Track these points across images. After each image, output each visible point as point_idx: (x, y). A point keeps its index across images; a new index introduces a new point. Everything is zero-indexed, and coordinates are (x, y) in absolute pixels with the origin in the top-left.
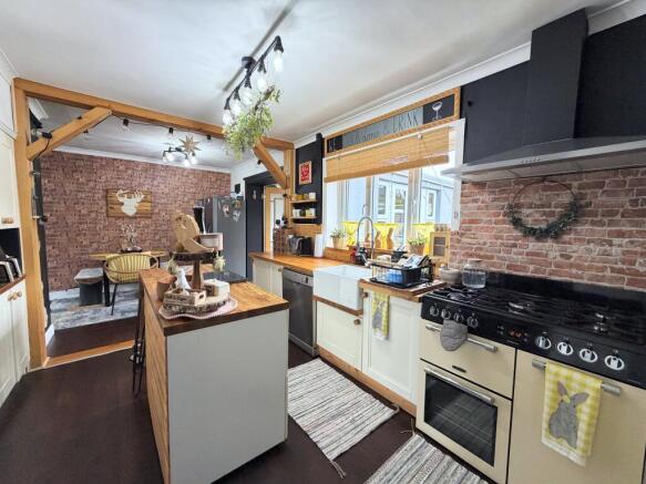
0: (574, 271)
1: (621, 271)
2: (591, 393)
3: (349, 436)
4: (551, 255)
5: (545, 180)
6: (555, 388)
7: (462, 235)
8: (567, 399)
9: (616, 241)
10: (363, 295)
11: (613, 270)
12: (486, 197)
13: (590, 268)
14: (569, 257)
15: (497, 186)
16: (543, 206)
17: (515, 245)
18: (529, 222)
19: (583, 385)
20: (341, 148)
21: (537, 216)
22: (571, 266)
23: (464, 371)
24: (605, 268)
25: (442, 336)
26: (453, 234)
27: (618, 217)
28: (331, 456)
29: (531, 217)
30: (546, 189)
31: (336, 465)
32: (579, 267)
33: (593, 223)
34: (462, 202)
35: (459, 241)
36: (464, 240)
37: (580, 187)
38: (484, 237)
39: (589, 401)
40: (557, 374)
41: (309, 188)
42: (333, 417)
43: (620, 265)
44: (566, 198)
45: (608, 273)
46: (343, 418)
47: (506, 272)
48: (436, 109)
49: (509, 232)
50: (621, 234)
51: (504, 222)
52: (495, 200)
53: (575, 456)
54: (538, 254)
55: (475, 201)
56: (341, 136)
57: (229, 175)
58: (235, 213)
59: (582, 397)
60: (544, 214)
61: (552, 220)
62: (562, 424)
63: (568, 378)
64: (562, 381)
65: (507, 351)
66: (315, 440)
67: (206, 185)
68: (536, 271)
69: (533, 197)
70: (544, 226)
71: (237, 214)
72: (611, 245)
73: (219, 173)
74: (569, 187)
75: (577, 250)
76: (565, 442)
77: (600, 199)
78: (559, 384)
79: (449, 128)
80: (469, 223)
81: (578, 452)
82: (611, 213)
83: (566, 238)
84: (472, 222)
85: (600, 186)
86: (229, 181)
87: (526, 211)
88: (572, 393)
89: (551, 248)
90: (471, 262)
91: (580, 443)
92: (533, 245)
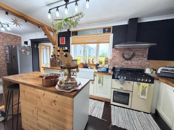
0: (133, 66)
1: (140, 66)
2: (148, 86)
3: (100, 111)
4: (129, 63)
5: (129, 49)
6: (142, 87)
7: (112, 60)
8: (144, 88)
9: (139, 60)
10: (95, 75)
11: (139, 66)
12: (118, 52)
13: (135, 65)
14: (132, 64)
15: (120, 49)
16: (128, 54)
17: (123, 62)
18: (126, 57)
19: (146, 85)
20: (77, 35)
21: (127, 56)
22: (133, 65)
23: (123, 88)
24: (137, 65)
25: (120, 82)
26: (110, 60)
27: (140, 56)
28: (101, 118)
29: (126, 56)
30: (129, 51)
31: (103, 119)
32: (134, 65)
33: (136, 57)
34: (112, 53)
35: (112, 61)
36: (113, 61)
37: (134, 51)
38: (117, 60)
39: (147, 88)
40: (142, 84)
41: (65, 46)
42: (93, 109)
43: (140, 65)
44: (132, 53)
45: (138, 66)
46: (96, 108)
47: (122, 67)
48: (107, 30)
49: (122, 59)
50: (140, 59)
51: (121, 57)
52: (119, 52)
53: (146, 98)
54: (127, 63)
55: (115, 52)
56: (77, 31)
57: (20, 37)
58: (27, 52)
59: (146, 87)
60: (128, 55)
61: (130, 57)
62: (143, 93)
63: (144, 85)
64: (143, 85)
65: (132, 82)
66: (94, 116)
67: (9, 40)
68: (127, 67)
69: (126, 52)
70: (128, 58)
71: (28, 53)
72: (138, 61)
73: (15, 36)
74: (133, 51)
75: (134, 62)
76: (144, 96)
77: (137, 53)
78: (143, 86)
79: (110, 35)
80: (114, 57)
81: (146, 97)
82: (139, 56)
83: (132, 60)
84: (115, 57)
85: (137, 51)
86: (20, 40)
87: (125, 55)
88: (145, 87)
89: (129, 62)
90: (117, 66)
91: (146, 95)
92: (126, 62)
